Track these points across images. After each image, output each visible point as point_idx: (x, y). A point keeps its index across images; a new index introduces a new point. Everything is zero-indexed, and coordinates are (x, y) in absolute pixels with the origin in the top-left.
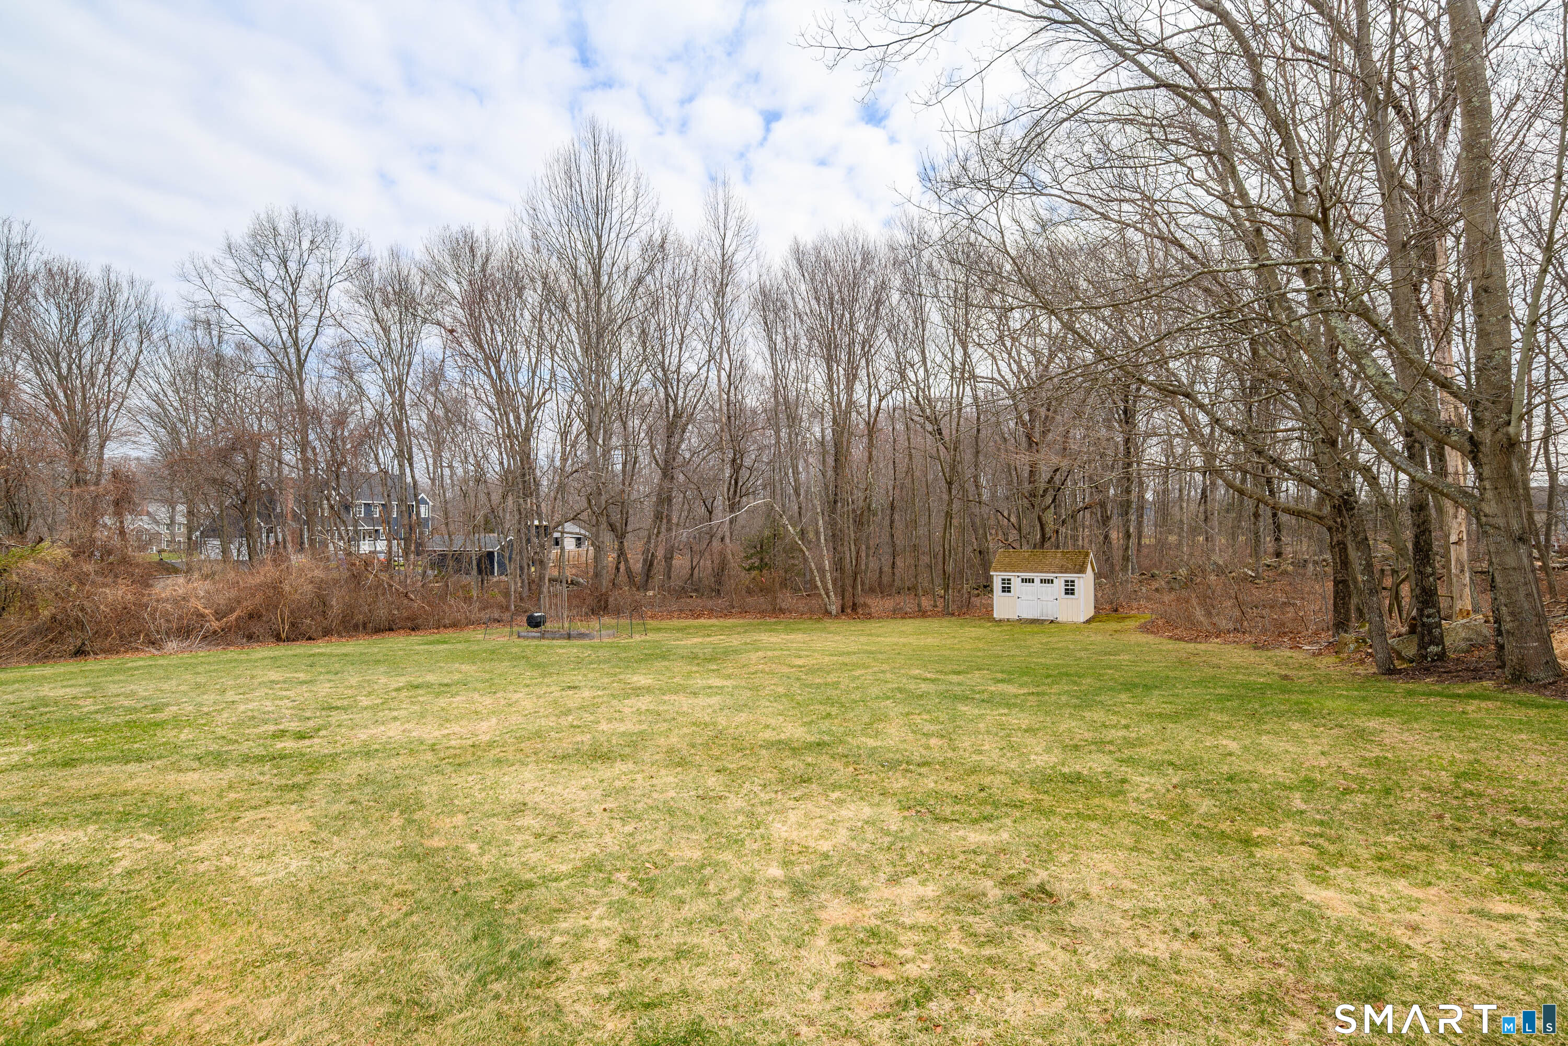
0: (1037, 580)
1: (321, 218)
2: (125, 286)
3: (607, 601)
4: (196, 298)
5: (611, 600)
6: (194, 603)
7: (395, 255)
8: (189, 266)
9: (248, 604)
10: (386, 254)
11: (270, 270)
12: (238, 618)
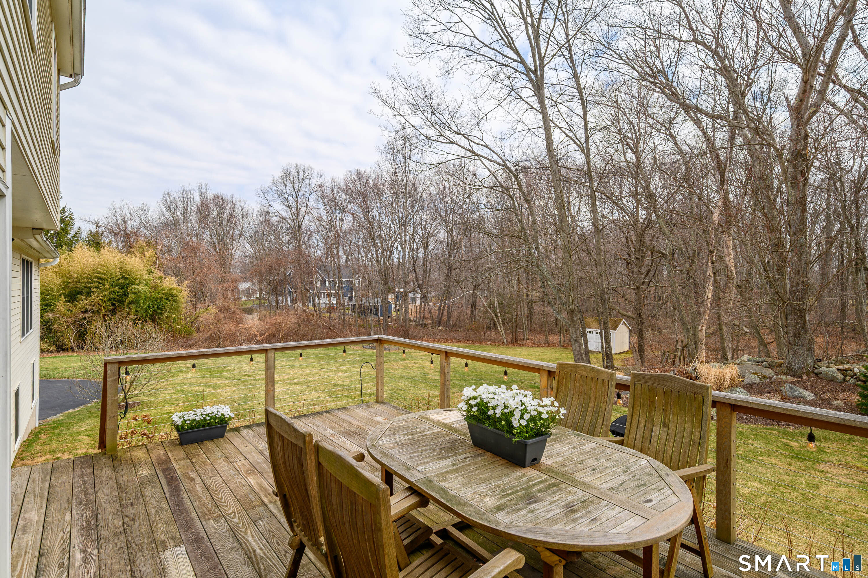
0: (594, 333)
1: (306, 167)
2: (238, 203)
3: (408, 333)
4: (263, 203)
5: (410, 332)
6: (253, 330)
7: (333, 181)
8: (260, 190)
9: (270, 331)
10: (330, 181)
11: (289, 189)
12: (267, 336)
